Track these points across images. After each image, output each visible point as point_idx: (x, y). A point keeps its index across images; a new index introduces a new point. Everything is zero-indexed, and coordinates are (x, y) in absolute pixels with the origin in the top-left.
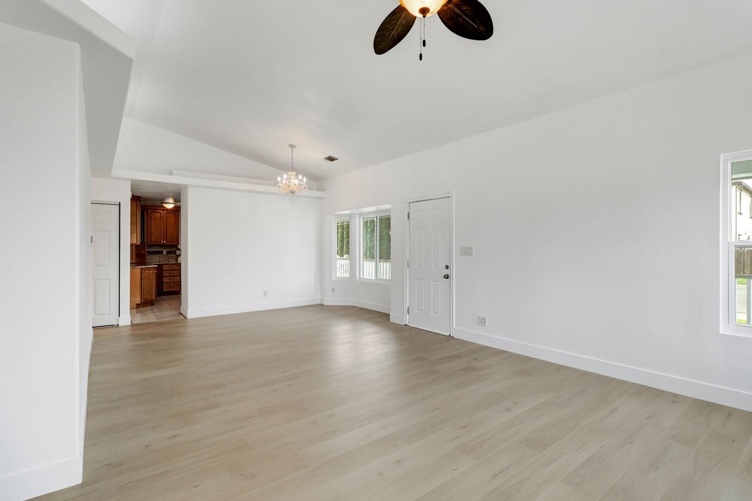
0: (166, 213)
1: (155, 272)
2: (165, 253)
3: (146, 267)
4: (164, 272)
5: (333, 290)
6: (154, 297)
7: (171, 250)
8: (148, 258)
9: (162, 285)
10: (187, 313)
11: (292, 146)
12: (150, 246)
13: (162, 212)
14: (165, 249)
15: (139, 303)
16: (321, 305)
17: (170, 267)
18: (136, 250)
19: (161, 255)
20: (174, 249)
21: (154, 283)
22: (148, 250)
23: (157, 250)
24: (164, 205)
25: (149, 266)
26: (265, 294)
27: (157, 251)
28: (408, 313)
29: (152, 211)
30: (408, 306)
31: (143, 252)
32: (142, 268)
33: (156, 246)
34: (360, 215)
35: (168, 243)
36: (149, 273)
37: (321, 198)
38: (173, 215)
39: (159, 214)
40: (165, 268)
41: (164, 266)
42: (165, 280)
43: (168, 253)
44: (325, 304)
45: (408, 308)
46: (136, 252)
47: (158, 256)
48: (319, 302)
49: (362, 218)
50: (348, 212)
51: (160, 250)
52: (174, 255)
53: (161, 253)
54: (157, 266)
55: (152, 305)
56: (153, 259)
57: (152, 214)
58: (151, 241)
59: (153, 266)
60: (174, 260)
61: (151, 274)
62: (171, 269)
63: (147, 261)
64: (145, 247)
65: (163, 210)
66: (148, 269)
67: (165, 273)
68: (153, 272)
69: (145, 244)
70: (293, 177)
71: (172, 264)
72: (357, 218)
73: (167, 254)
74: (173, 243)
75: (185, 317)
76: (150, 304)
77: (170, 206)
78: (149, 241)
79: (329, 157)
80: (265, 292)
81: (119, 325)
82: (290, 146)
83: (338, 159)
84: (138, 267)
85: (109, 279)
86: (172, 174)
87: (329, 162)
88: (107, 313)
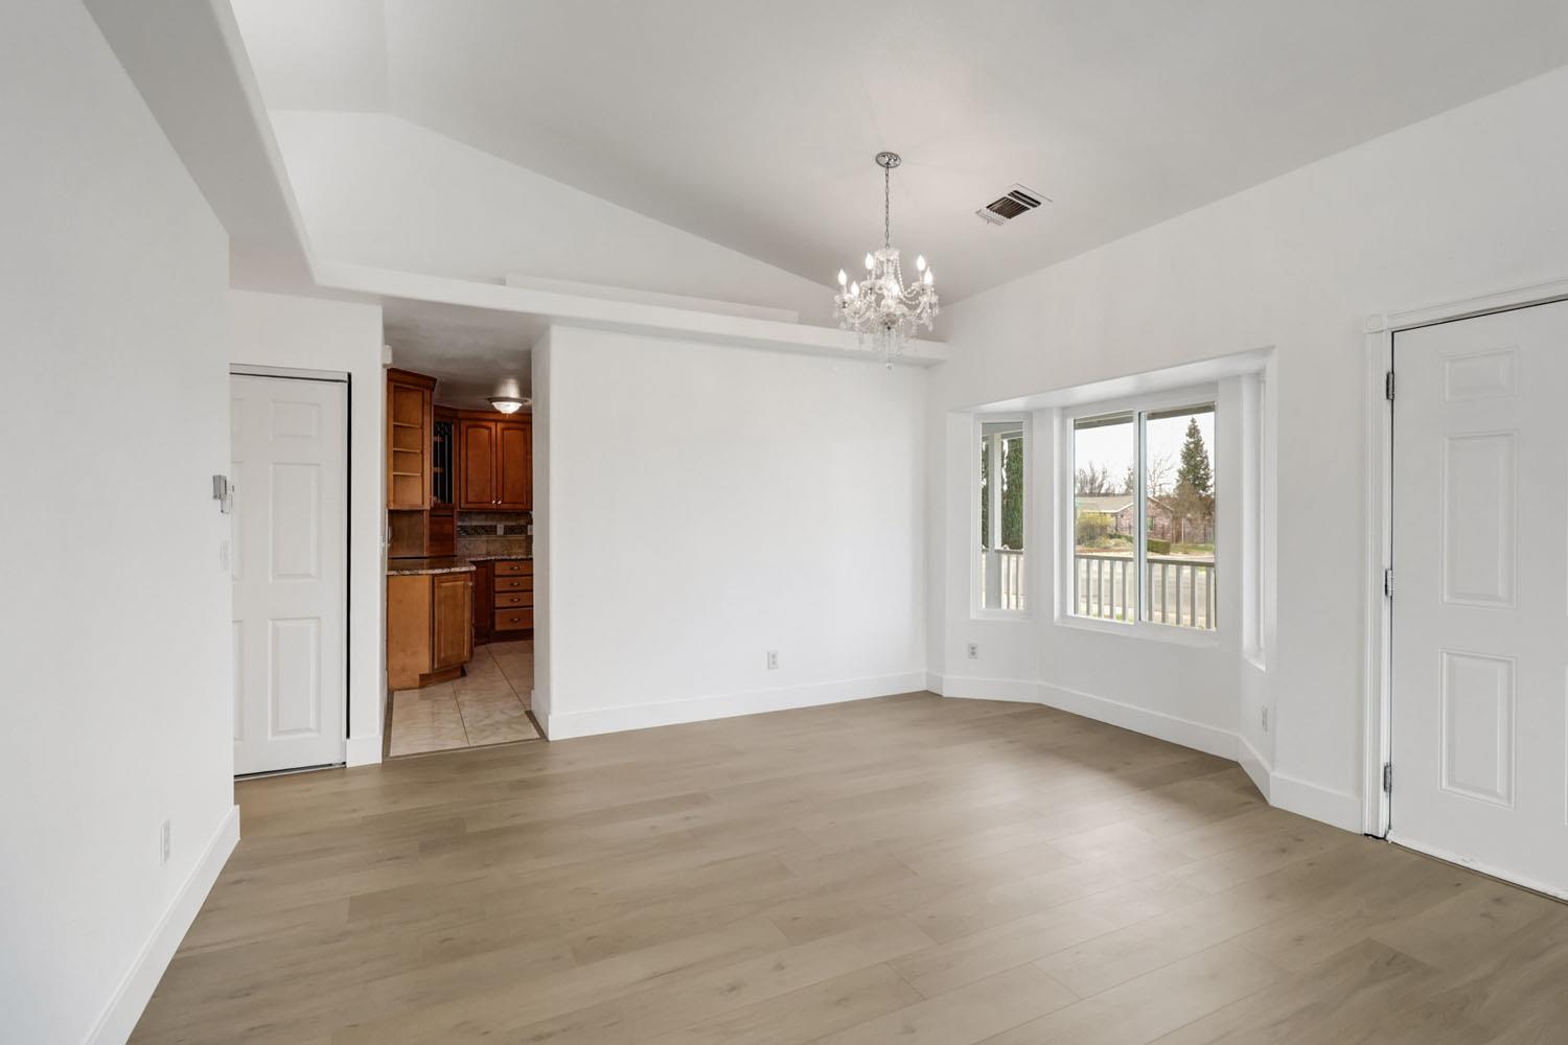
0: (503, 430)
1: (470, 584)
2: (500, 531)
3: (445, 571)
4: (497, 580)
5: (973, 651)
6: (466, 652)
7: (514, 524)
8: (459, 546)
9: (493, 615)
10: (547, 720)
11: (888, 160)
12: (466, 514)
13: (492, 425)
14: (501, 520)
15: (427, 671)
16: (933, 696)
17: (512, 569)
18: (431, 522)
19: (493, 537)
20: (522, 522)
21: (467, 615)
22: (459, 524)
23: (483, 523)
24: (496, 405)
25: (453, 570)
26: (772, 660)
27: (483, 527)
28: (1387, 787)
29: (469, 423)
30: (1384, 760)
31: (447, 527)
32: (434, 575)
33: (479, 513)
35: (506, 506)
36: (454, 587)
37: (928, 365)
38: (520, 433)
39: (486, 432)
40: (499, 569)
41: (497, 564)
42: (500, 601)
43: (509, 530)
44: (945, 694)
45: (1388, 768)
46: (431, 530)
47: (484, 538)
50: (1017, 404)
51: (490, 523)
52: (522, 537)
53: (492, 530)
54: (473, 568)
55: (463, 674)
56: (472, 546)
57: (470, 430)
58: (467, 502)
59: (464, 569)
60: (520, 551)
61: (460, 591)
62: (513, 573)
63: (458, 552)
64: (452, 516)
65: (496, 421)
66: (451, 577)
67: (499, 584)
68: (465, 587)
69: (453, 508)
70: (891, 270)
71: (517, 560)
72: (1056, 423)
73: (505, 533)
74: (520, 506)
75: (543, 735)
76: (459, 673)
77: (509, 408)
78: (463, 501)
79: (1010, 197)
80: (774, 656)
81: (348, 765)
82: (878, 162)
83: (1039, 203)
84: (424, 572)
85: (318, 618)
86: (502, 282)
87: (999, 223)
88: (312, 725)
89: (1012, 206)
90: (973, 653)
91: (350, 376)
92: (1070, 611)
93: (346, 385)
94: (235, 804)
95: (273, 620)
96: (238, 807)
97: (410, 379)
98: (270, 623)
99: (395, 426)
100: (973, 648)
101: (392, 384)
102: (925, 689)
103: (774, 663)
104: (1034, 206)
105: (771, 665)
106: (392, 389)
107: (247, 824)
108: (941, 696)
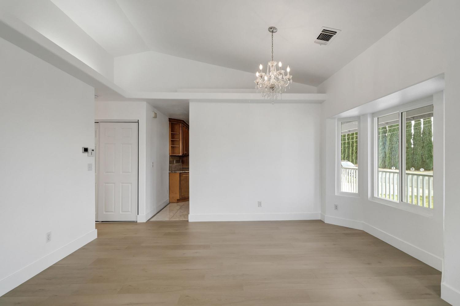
3: (183, 172)
5: (336, 207)
11: (272, 30)
15: (179, 198)
16: (321, 222)
26: (260, 204)
32: (180, 173)
34: (373, 114)
37: (321, 102)
44: (325, 222)
48: (319, 218)
49: (376, 119)
70: (273, 68)
72: (369, 120)
79: (323, 33)
80: (260, 203)
81: (138, 222)
82: (269, 31)
83: (336, 32)
84: (178, 172)
85: (131, 183)
86: (176, 91)
87: (325, 44)
88: (130, 210)
89: (326, 36)
90: (336, 208)
91: (138, 120)
92: (376, 195)
93: (138, 123)
94: (96, 229)
95: (122, 183)
96: (97, 230)
97: (176, 121)
98: (121, 184)
99: (171, 133)
100: (336, 206)
101: (171, 122)
102: (320, 219)
103: (260, 205)
104: (335, 34)
105: (259, 206)
106: (171, 124)
107: (99, 234)
108: (324, 222)
